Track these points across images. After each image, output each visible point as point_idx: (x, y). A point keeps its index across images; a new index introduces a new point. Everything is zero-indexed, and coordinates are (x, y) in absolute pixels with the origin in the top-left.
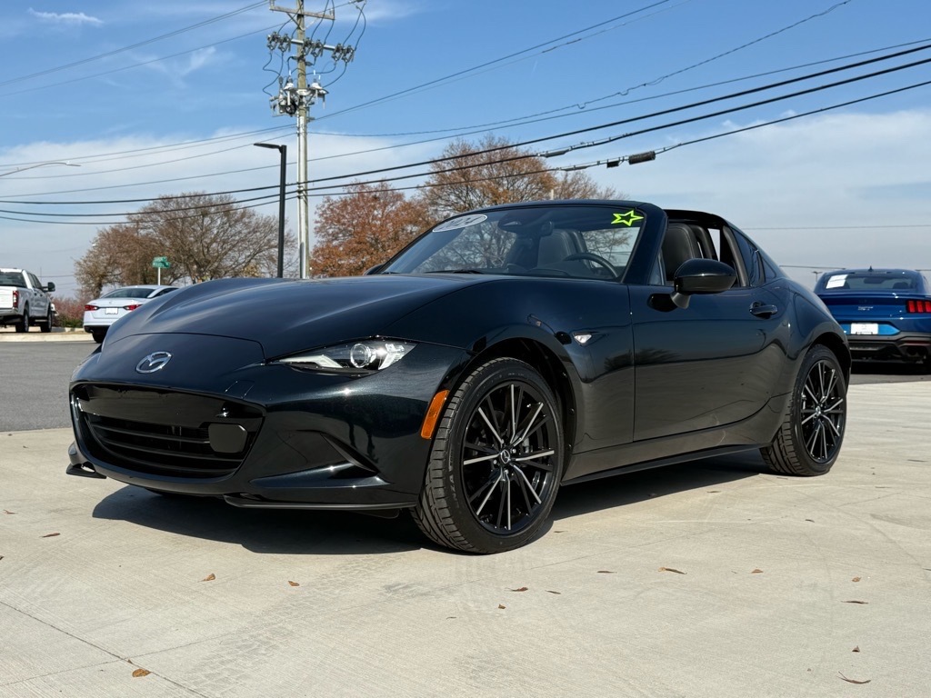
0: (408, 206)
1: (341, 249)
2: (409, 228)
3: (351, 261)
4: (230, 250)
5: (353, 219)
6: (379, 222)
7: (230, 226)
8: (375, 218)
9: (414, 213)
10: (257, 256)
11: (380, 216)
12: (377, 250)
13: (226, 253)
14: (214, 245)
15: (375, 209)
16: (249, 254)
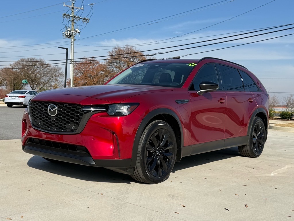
1: (79, 78)
2: (101, 72)
3: (82, 82)
5: (83, 69)
6: (91, 70)
7: (43, 69)
9: (103, 68)
10: (52, 79)
12: (90, 78)
13: (41, 78)
14: (38, 75)
15: (90, 66)
16: (49, 78)
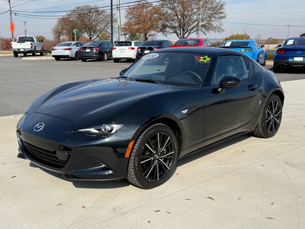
0: (154, 8)
1: (133, 23)
2: (155, 16)
3: (136, 27)
4: (98, 24)
5: (137, 13)
6: (145, 14)
7: (98, 16)
8: (144, 12)
9: (156, 10)
10: (107, 26)
11: (145, 12)
12: (145, 23)
13: (97, 25)
14: (94, 22)
15: (144, 9)
16: (104, 25)
